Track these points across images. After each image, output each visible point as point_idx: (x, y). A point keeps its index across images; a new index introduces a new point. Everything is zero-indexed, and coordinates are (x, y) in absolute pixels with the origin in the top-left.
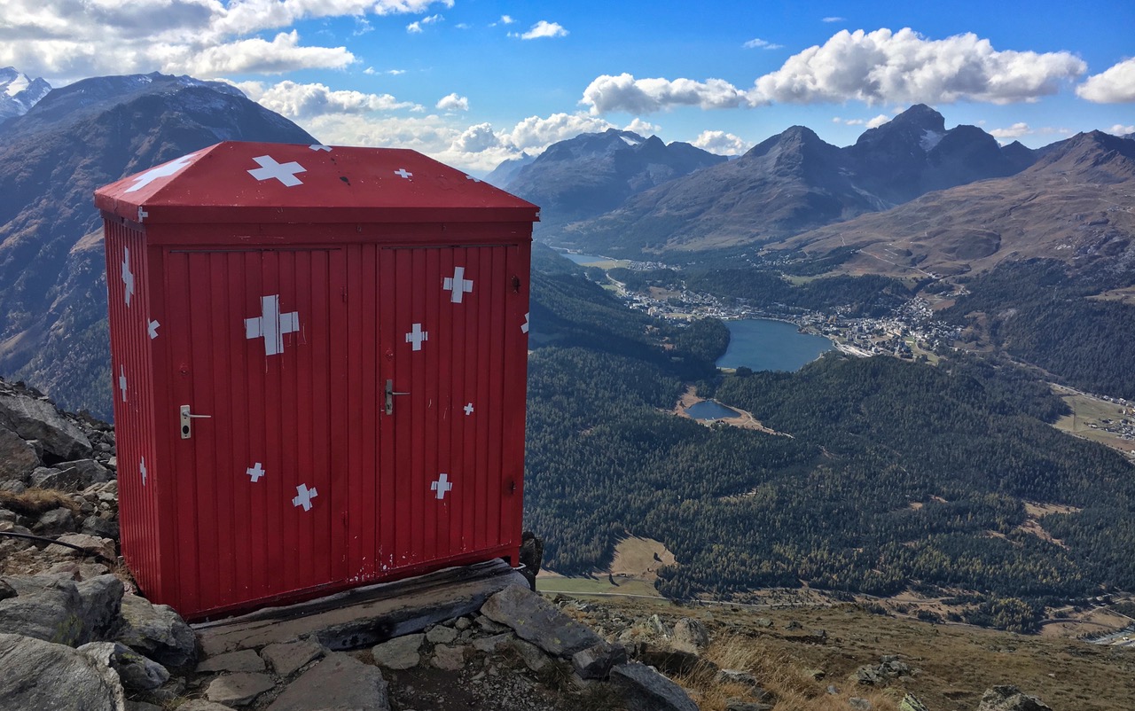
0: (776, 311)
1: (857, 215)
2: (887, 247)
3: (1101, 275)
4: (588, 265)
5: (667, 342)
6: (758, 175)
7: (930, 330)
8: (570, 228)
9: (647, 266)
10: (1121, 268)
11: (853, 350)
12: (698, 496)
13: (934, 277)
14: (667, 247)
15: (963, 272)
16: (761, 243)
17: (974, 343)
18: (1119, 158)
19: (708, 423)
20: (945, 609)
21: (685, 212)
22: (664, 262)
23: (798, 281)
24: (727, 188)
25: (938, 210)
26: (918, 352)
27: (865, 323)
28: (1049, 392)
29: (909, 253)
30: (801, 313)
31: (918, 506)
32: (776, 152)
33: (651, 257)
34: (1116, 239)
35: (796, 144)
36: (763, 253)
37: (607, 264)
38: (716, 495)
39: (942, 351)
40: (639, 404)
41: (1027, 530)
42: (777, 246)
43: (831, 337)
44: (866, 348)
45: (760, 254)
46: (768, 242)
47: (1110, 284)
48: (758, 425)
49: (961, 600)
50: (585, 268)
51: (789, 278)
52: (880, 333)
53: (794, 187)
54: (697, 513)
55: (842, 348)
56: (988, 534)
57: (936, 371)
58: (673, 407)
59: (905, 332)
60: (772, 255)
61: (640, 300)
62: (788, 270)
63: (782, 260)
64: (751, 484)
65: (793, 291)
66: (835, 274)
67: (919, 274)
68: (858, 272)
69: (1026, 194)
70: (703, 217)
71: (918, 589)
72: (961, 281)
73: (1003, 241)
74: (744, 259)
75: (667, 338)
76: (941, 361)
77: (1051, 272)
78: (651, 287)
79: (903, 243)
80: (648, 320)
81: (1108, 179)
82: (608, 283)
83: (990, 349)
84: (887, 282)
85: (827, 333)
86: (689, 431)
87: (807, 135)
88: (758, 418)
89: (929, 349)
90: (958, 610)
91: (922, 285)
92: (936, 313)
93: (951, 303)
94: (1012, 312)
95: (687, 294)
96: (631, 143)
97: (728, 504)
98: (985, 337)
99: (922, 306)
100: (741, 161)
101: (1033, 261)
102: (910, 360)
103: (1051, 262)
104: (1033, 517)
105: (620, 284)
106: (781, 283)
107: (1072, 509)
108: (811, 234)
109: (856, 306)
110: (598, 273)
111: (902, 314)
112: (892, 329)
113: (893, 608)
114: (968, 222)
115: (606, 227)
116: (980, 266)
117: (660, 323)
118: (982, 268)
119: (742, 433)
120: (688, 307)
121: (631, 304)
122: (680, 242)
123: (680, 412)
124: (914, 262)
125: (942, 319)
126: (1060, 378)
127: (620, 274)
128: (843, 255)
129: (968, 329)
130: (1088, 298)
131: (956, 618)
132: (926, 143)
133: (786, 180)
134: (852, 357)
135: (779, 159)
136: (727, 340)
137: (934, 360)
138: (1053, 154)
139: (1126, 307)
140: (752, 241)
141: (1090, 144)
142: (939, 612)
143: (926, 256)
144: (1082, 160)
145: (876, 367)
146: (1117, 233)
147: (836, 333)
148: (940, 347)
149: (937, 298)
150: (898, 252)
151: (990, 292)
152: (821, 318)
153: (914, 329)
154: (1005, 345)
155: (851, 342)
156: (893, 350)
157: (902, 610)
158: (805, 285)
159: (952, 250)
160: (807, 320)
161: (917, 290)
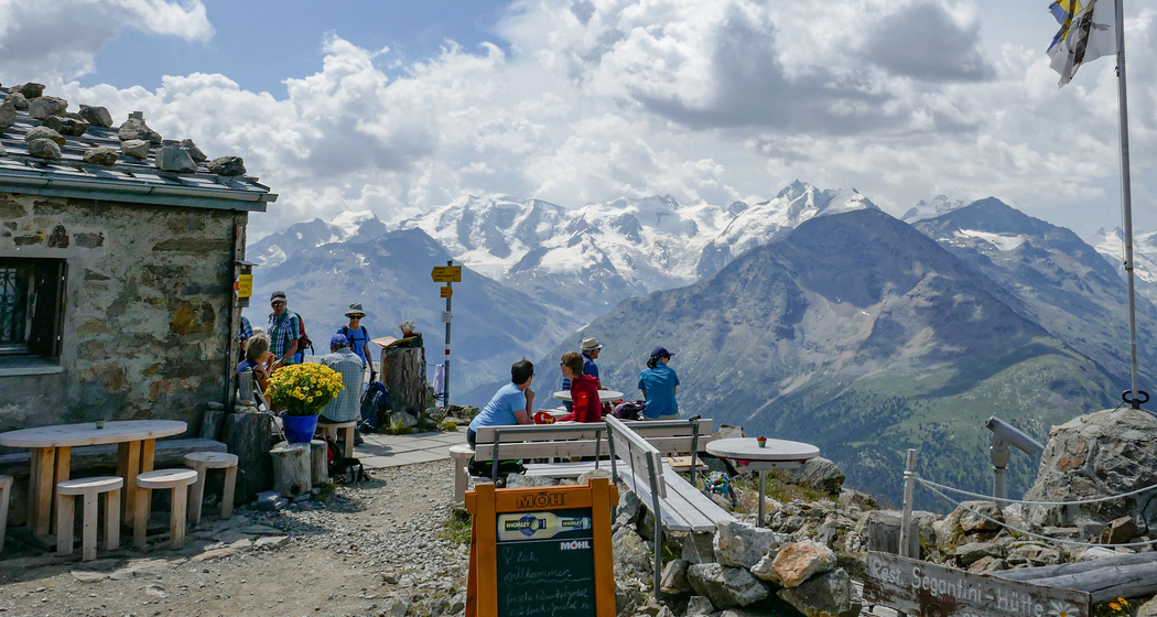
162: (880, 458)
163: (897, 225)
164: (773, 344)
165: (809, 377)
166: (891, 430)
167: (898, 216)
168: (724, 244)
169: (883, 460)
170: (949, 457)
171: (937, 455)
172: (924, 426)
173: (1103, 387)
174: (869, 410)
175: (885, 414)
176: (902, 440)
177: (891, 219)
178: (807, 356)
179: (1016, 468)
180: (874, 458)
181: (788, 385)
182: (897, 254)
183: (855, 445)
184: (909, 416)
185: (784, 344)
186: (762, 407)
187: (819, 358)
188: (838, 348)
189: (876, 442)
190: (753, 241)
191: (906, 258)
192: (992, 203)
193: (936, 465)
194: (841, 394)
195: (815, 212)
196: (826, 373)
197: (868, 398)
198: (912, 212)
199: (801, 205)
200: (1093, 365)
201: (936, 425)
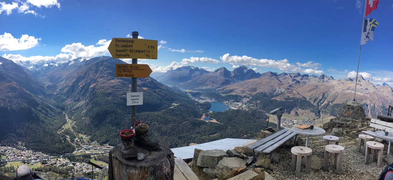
0: (220, 100)
1: (234, 84)
2: (239, 90)
3: (272, 95)
5: (199, 106)
6: (216, 75)
7: (246, 104)
8: (181, 84)
9: (195, 91)
10: (275, 94)
11: (234, 108)
12: (205, 135)
14: (199, 88)
15: (251, 94)
17: (253, 106)
18: (274, 76)
19: (207, 121)
21: (202, 82)
22: (198, 91)
23: (223, 95)
24: (210, 78)
25: (247, 83)
26: (244, 108)
27: (235, 103)
28: (265, 115)
30: (224, 101)
31: (246, 136)
32: (219, 71)
33: (196, 90)
34: (274, 89)
35: (223, 70)
37: (188, 91)
38: (209, 135)
40: (194, 118)
43: (229, 105)
44: (236, 108)
45: (216, 90)
46: (218, 88)
47: (273, 97)
48: (216, 122)
50: (183, 92)
51: (222, 94)
52: (238, 105)
53: (223, 78)
54: (205, 138)
55: (231, 108)
57: (248, 112)
58: (200, 118)
59: (242, 105)
60: (219, 90)
61: (194, 98)
62: (222, 93)
64: (215, 133)
65: (223, 97)
66: (230, 94)
67: (244, 94)
68: (234, 94)
69: (260, 81)
70: (206, 83)
72: (251, 96)
73: (257, 89)
74: (213, 91)
77: (264, 95)
79: (241, 89)
80: (196, 102)
81: (272, 79)
82: (188, 94)
83: (256, 108)
84: (239, 96)
86: (203, 123)
87: (225, 69)
88: (216, 120)
89: (246, 108)
91: (245, 96)
93: (249, 100)
94: (259, 101)
95: (203, 97)
96: (193, 68)
97: (211, 137)
98: (255, 106)
99: (245, 100)
100: (213, 73)
101: (262, 92)
102: (243, 110)
103: (265, 93)
105: (190, 95)
106: (220, 95)
108: (226, 87)
109: (234, 100)
110: (186, 92)
111: (241, 101)
112: (240, 104)
114: (252, 86)
115: (188, 84)
116: (254, 93)
117: (198, 102)
118: (254, 94)
119: (213, 123)
120: (203, 99)
121: (192, 99)
122: (202, 87)
123: (202, 119)
124: (243, 93)
125: (248, 102)
126: (267, 112)
127: (190, 93)
128: (232, 91)
129: (252, 104)
130: (270, 99)
132: (244, 72)
133: (221, 76)
134: (234, 110)
135: (220, 73)
136: (210, 106)
137: (247, 110)
138: (264, 75)
139: (276, 100)
140: (215, 87)
141: (269, 73)
143: (245, 91)
144: (268, 76)
145: (238, 111)
146: (274, 88)
147: (230, 105)
148: (248, 107)
149: (247, 99)
150: (241, 90)
151: (256, 98)
152: (228, 102)
153: (244, 104)
154: (258, 107)
155: (233, 106)
156: (240, 108)
158: (225, 96)
159: (249, 91)
160: (225, 102)
161: (244, 97)
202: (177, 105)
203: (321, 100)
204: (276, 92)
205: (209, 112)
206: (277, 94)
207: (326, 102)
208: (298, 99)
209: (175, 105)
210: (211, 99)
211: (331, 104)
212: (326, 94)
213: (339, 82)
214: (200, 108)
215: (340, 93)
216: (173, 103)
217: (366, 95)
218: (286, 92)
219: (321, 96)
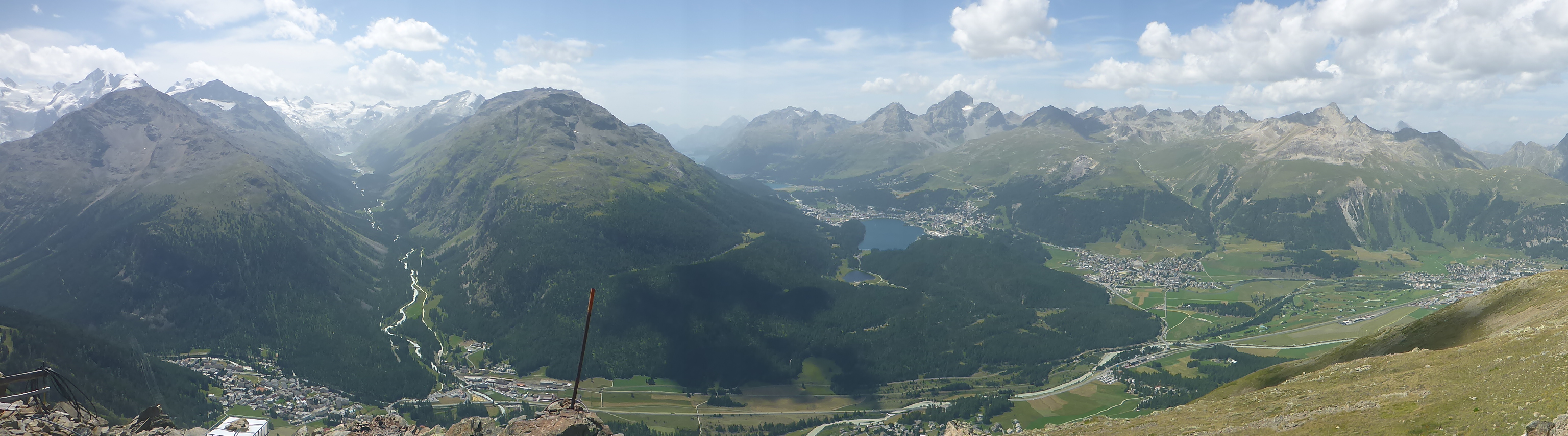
0: (893, 212)
2: (950, 172)
3: (1060, 183)
4: (778, 189)
5: (829, 235)
6: (874, 132)
7: (978, 218)
9: (815, 189)
10: (1069, 178)
11: (936, 233)
12: (853, 330)
13: (976, 188)
14: (825, 176)
15: (991, 184)
16: (878, 173)
17: (1001, 223)
19: (856, 284)
20: (1002, 378)
21: (833, 157)
22: (824, 186)
23: (902, 194)
24: (857, 140)
26: (972, 231)
27: (942, 216)
28: (1041, 247)
29: (962, 175)
30: (904, 213)
31: (981, 321)
32: (883, 117)
33: (816, 183)
34: (1065, 163)
35: (894, 114)
36: (880, 178)
37: (791, 188)
38: (864, 328)
39: (986, 229)
41: (1039, 326)
42: (887, 174)
43: (924, 226)
44: (943, 232)
45: (878, 179)
46: (882, 171)
47: (1064, 187)
48: (886, 282)
49: (1010, 371)
50: (776, 192)
51: (896, 192)
52: (949, 222)
55: (930, 232)
56: (1019, 331)
57: (984, 242)
58: (833, 273)
59: (964, 220)
60: (886, 179)
61: (812, 211)
62: (896, 188)
63: (891, 182)
64: (884, 319)
65: (899, 200)
66: (921, 189)
67: (968, 187)
68: (934, 187)
71: (985, 369)
72: (990, 190)
73: (1011, 166)
74: (871, 182)
75: (829, 233)
76: (985, 236)
77: (1036, 183)
78: (818, 202)
79: (959, 170)
80: (817, 222)
81: (1057, 131)
82: (791, 200)
83: (1009, 226)
84: (951, 192)
85: (920, 224)
86: (845, 289)
87: (900, 108)
88: (886, 277)
89: (978, 230)
90: (1008, 377)
91: (971, 193)
92: (980, 208)
93: (987, 202)
94: (1019, 205)
95: (839, 205)
96: (801, 115)
97: (872, 332)
98: (1006, 219)
99: (972, 205)
100: (864, 124)
101: (1027, 176)
102: (969, 237)
103: (1036, 177)
104: (1041, 318)
105: (798, 201)
106: (893, 195)
107: (1060, 311)
109: (935, 207)
110: (785, 194)
111: (961, 210)
112: (957, 219)
113: (974, 383)
114: (992, 157)
115: (789, 166)
117: (824, 224)
118: (1001, 181)
119: (877, 288)
120: (842, 213)
121: (806, 213)
122: (833, 173)
123: (840, 278)
124: (965, 180)
125: (983, 212)
126: (1047, 239)
127: (798, 194)
128: (926, 178)
129: (997, 216)
130: (1056, 195)
131: (1008, 382)
132: (965, 111)
133: (890, 134)
134: (936, 237)
135: (886, 123)
136: (864, 232)
137: (981, 236)
138: (1032, 118)
139: (1073, 199)
140: (874, 171)
141: (1048, 113)
142: (999, 380)
143: (971, 177)
145: (950, 242)
146: (1065, 160)
147: (926, 223)
148: (984, 228)
149: (980, 200)
150: (956, 174)
151: (1006, 195)
152: (917, 216)
153: (968, 219)
154: (1017, 223)
155: (934, 229)
156: (959, 232)
157: (978, 383)
158: (906, 196)
159: (984, 173)
160: (908, 217)
161: (968, 196)
162: (160, 229)
163: (163, 97)
164: (90, 170)
165: (114, 188)
166: (166, 213)
167: (164, 91)
168: (52, 110)
169: (162, 230)
170: (198, 224)
171: (191, 225)
172: (184, 209)
173: (277, 181)
174: (152, 204)
175: (161, 205)
176: (172, 218)
177: (159, 93)
178: (111, 176)
179: (234, 227)
180: (156, 230)
181: (102, 194)
182: (164, 114)
183: (145, 224)
184: (175, 205)
185: (97, 171)
186: (86, 208)
187: (119, 177)
188: (131, 170)
189: (157, 221)
190: (71, 107)
191: (169, 116)
192: (218, 83)
193: (191, 230)
194: (135, 196)
195: (111, 89)
196: (125, 185)
197: (151, 197)
198: (172, 89)
199: (102, 84)
200: (272, 170)
201: (190, 208)
202: (758, 235)
203: (1213, 190)
204: (1071, 172)
205: (861, 252)
206: (1076, 179)
207: (1231, 197)
208: (1142, 192)
209: (754, 236)
210: (865, 209)
211: (1245, 200)
212: (1231, 168)
213: (1267, 128)
214: (832, 242)
215: (1274, 164)
216: (746, 232)
217: (1352, 162)
218: (1103, 171)
219: (1216, 178)
